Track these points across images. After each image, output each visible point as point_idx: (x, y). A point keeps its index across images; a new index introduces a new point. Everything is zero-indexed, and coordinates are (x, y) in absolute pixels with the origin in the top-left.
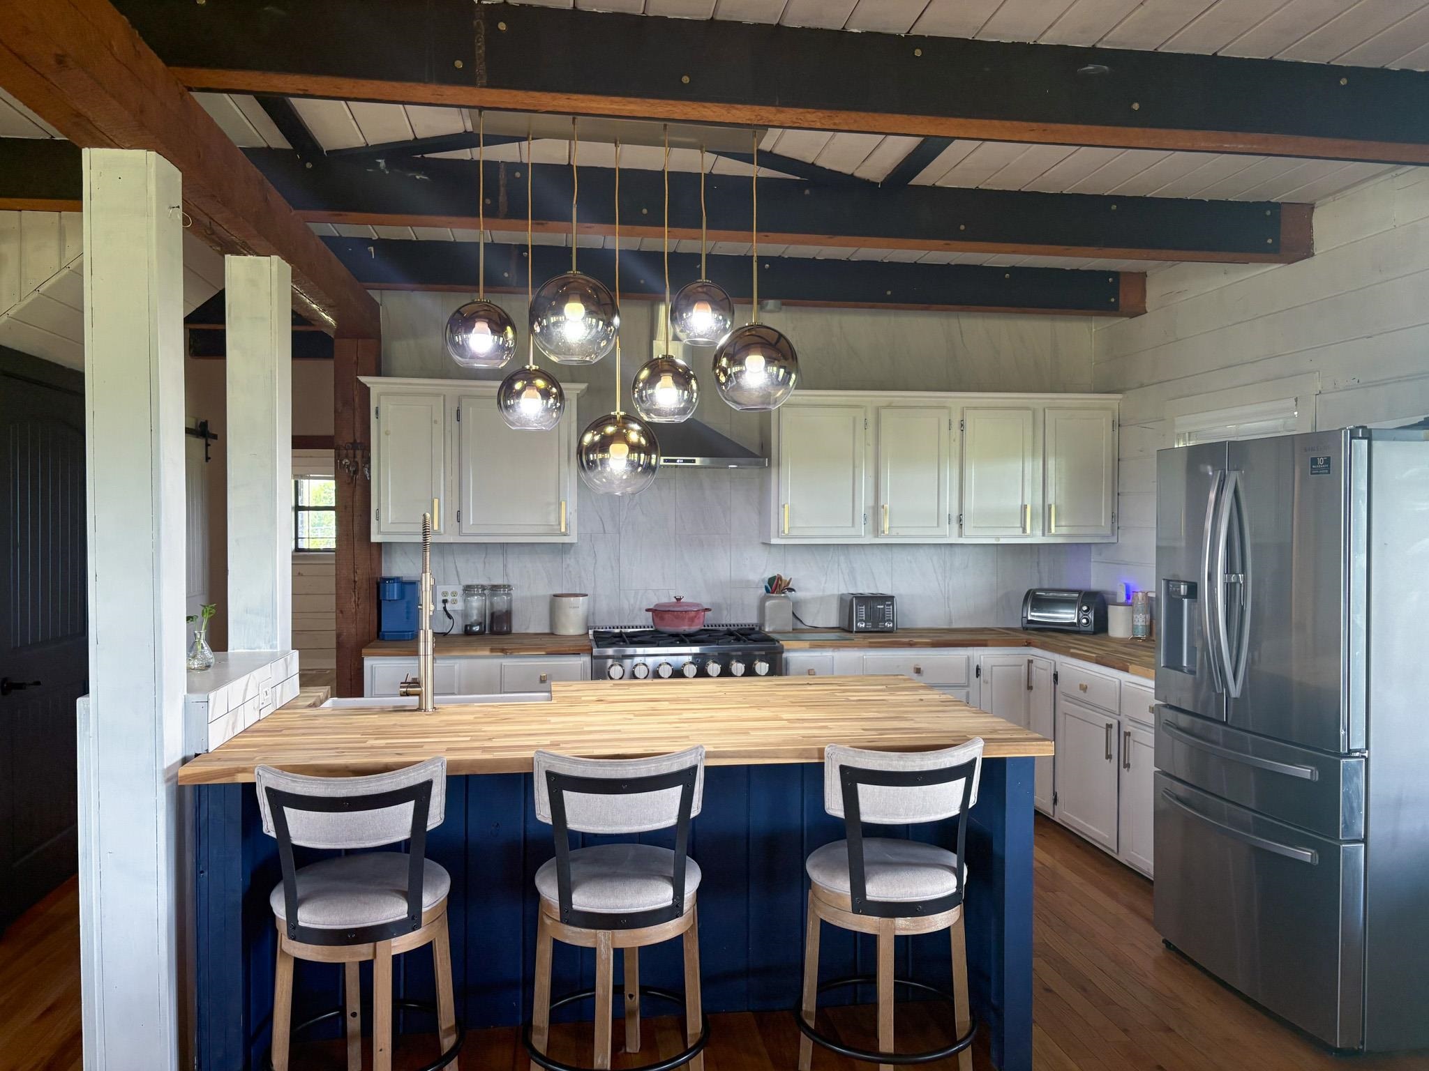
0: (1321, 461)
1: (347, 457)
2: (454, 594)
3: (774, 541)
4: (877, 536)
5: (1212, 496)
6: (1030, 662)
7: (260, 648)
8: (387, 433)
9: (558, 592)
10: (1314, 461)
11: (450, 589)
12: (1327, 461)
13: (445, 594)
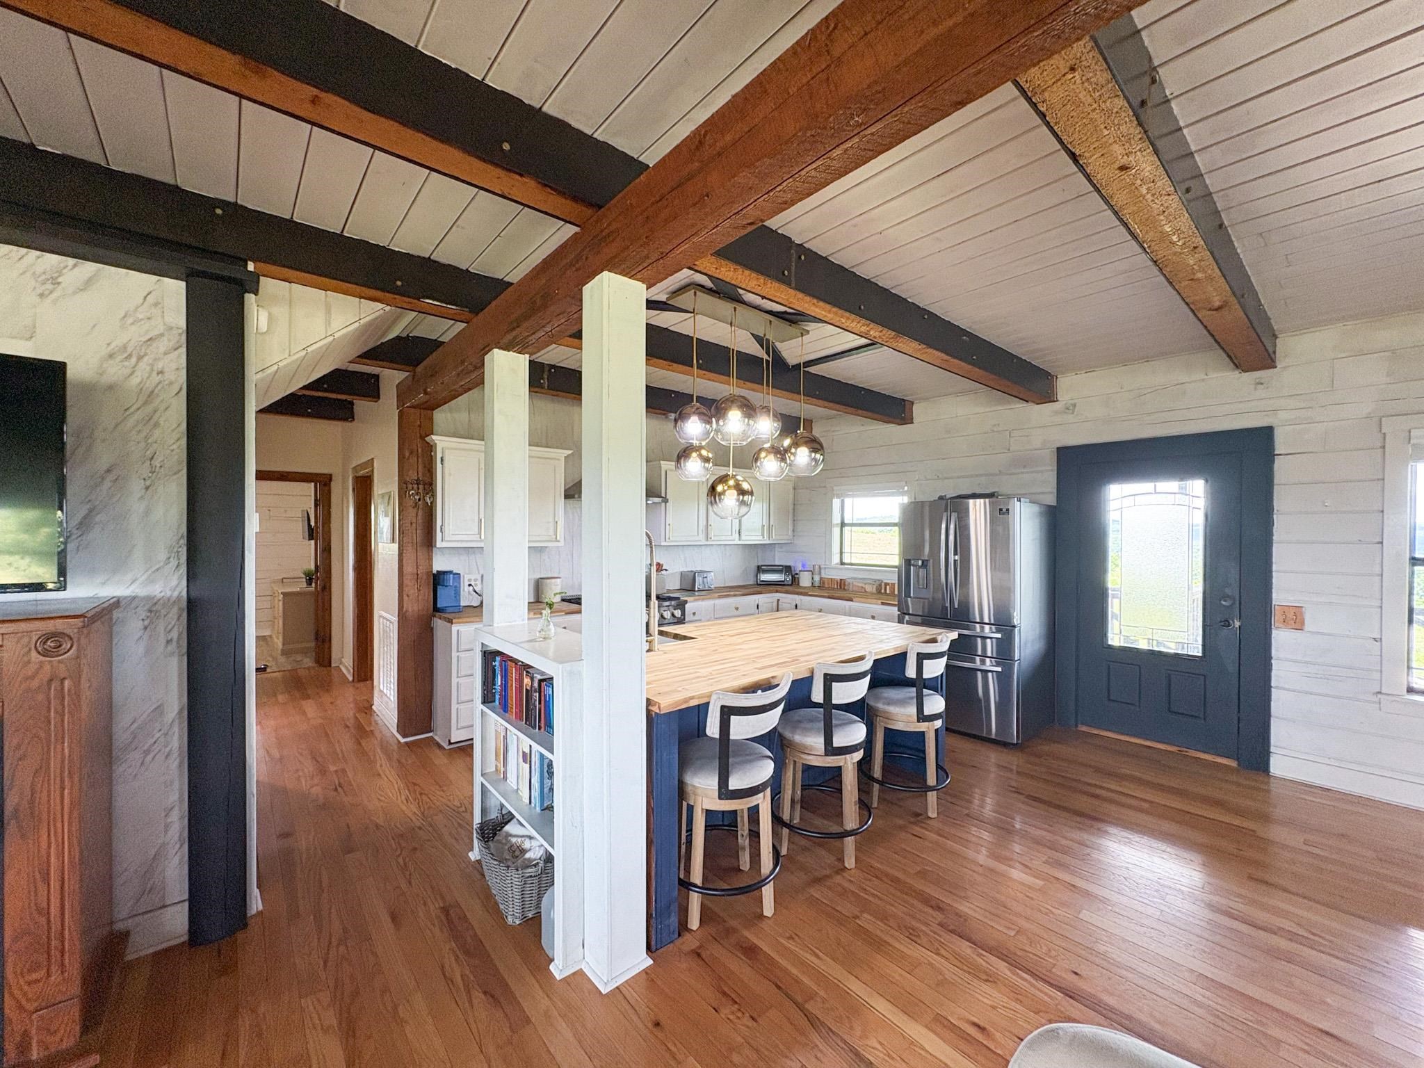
0: (1004, 510)
1: (413, 489)
2: (476, 580)
3: (663, 544)
4: (707, 540)
5: (944, 526)
6: (778, 600)
7: (515, 621)
8: (450, 474)
9: (542, 576)
10: (1001, 510)
11: (473, 577)
12: (1008, 510)
13: (469, 580)
